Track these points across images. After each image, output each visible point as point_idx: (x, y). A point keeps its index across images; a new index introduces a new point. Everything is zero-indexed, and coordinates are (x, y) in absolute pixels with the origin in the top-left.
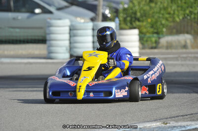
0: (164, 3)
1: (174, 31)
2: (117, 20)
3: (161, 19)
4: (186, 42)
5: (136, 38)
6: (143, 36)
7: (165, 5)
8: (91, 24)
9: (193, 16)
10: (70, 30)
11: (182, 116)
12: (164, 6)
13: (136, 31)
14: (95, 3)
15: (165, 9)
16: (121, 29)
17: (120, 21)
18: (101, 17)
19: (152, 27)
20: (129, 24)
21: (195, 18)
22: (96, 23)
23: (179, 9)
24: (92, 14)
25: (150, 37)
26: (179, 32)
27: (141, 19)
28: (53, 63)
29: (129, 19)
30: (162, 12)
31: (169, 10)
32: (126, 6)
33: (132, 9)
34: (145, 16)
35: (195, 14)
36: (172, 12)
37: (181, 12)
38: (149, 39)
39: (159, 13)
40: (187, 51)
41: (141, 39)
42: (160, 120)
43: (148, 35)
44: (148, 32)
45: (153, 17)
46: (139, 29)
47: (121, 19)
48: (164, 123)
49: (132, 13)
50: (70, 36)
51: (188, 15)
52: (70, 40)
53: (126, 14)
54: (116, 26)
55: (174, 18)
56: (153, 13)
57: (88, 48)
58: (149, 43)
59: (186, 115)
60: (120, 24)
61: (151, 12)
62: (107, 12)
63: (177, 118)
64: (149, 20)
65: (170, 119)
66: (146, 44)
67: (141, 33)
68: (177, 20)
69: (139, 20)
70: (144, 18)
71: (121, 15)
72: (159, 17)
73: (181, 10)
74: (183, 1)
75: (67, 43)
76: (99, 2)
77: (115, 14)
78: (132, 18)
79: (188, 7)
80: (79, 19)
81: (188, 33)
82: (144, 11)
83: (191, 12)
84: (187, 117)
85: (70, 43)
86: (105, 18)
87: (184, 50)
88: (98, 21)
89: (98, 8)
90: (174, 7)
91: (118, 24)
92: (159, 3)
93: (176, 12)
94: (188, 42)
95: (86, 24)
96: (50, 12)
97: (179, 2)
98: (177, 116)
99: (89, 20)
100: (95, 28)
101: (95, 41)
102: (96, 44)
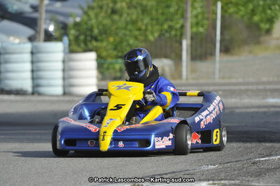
0: (132, 14)
2: (66, 39)
3: (127, 38)
4: (163, 70)
5: (93, 64)
6: (102, 61)
7: (134, 17)
8: (28, 46)
9: (173, 33)
12: (131, 19)
13: (93, 55)
14: (35, 15)
15: (134, 22)
16: (72, 51)
17: (70, 40)
18: (42, 35)
19: (115, 49)
20: (82, 45)
21: (176, 35)
22: (36, 44)
23: (154, 22)
24: (30, 32)
25: (111, 63)
26: (154, 56)
27: (99, 38)
29: (82, 37)
30: (129, 27)
31: (140, 24)
32: (78, 19)
33: (86, 24)
34: (105, 33)
35: (176, 30)
36: (143, 27)
37: (157, 27)
38: (111, 66)
41: (100, 67)
43: (109, 60)
44: (108, 56)
45: (117, 34)
46: (96, 51)
47: (72, 37)
49: (87, 29)
50: (1, 63)
51: (166, 32)
53: (78, 30)
54: (65, 48)
55: (146, 36)
56: (117, 29)
57: (24, 79)
58: (111, 71)
59: (166, 174)
60: (70, 45)
61: (113, 28)
62: (51, 28)
64: (111, 39)
66: (107, 73)
67: (99, 57)
68: (151, 38)
69: (96, 39)
70: (104, 36)
71: (73, 32)
72: (125, 35)
73: (157, 24)
74: (160, 11)
76: (41, 14)
77: (62, 31)
78: (86, 36)
79: (166, 20)
80: (12, 39)
81: (166, 57)
82: (104, 26)
83: (171, 28)
85: (1, 72)
86: (49, 37)
88: (39, 41)
89: (39, 22)
90: (147, 20)
91: (67, 45)
92: (125, 15)
93: (150, 27)
94: (167, 69)
95: (22, 46)
97: (154, 12)
99: (25, 40)
100: (34, 51)
101: (35, 69)
102: (35, 73)
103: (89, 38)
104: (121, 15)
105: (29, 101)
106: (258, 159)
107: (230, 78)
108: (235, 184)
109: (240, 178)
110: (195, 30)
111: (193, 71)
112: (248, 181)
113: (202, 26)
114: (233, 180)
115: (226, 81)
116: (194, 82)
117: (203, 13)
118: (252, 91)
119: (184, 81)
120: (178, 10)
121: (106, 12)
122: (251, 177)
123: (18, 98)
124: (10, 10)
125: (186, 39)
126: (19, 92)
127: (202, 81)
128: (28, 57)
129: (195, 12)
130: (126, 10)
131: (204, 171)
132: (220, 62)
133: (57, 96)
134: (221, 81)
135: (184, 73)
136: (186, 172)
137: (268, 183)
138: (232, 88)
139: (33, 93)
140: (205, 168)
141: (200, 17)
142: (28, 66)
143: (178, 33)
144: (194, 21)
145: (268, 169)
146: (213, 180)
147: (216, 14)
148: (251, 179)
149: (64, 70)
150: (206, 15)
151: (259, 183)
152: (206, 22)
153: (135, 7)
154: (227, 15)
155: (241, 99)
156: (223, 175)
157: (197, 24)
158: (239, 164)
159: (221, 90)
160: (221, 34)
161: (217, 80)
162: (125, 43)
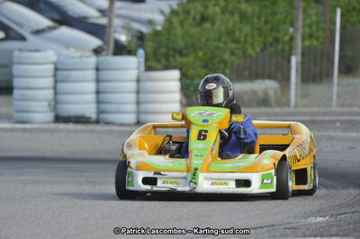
1: (246, 73)
2: (141, 52)
4: (266, 93)
5: (176, 85)
6: (188, 82)
7: (230, 25)
8: (93, 60)
10: (56, 69)
12: (227, 28)
13: (176, 74)
14: (104, 21)
15: (230, 33)
16: (149, 68)
17: (146, 54)
18: (111, 48)
19: (205, 66)
20: (163, 61)
21: (283, 50)
22: (101, 58)
23: (256, 33)
24: (96, 42)
26: (255, 76)
27: (185, 52)
28: (25, 130)
29: (163, 50)
30: (223, 39)
31: (237, 34)
32: (159, 28)
33: (169, 33)
34: (193, 46)
35: (284, 43)
36: (242, 39)
37: (259, 39)
39: (219, 39)
40: (269, 110)
41: (185, 89)
43: (198, 81)
44: (196, 75)
45: (207, 47)
46: (181, 69)
47: (149, 50)
50: (56, 82)
51: (271, 45)
52: (55, 88)
53: (157, 42)
54: (139, 63)
55: (245, 50)
56: (207, 40)
57: (88, 103)
59: (262, 228)
60: (146, 60)
61: (203, 40)
62: (123, 38)
64: (201, 54)
66: (194, 98)
67: (184, 76)
68: (250, 51)
69: (181, 53)
70: (191, 50)
71: (149, 44)
72: (218, 48)
73: (260, 35)
74: (263, 19)
75: (50, 93)
76: (110, 21)
77: (139, 43)
78: (167, 47)
79: (271, 30)
80: (72, 50)
81: (270, 77)
82: (191, 36)
83: (276, 40)
84: (262, 231)
85: (56, 93)
86: (120, 50)
87: (263, 110)
88: (107, 54)
89: (108, 30)
90: (247, 29)
91: (142, 60)
92: (218, 23)
93: (249, 40)
94: (271, 93)
95: (84, 60)
96: (23, 38)
97: (256, 20)
99: (90, 53)
100: (100, 67)
101: (101, 90)
102: (101, 96)
103: (171, 52)
104: (213, 24)
105: (92, 131)
107: (350, 105)
109: (356, 234)
110: (307, 43)
111: (304, 96)
113: (317, 39)
114: (347, 236)
115: (346, 109)
116: (307, 110)
117: (318, 23)
119: (292, 109)
120: (286, 18)
121: (194, 19)
123: (79, 127)
124: (71, 13)
125: (296, 54)
126: (80, 120)
127: (315, 109)
128: (91, 74)
129: (308, 21)
130: (219, 16)
131: (310, 225)
132: (339, 84)
133: (129, 125)
134: (341, 110)
135: (293, 99)
136: (288, 226)
138: (353, 118)
139: (97, 122)
140: (312, 220)
141: (314, 27)
142: (92, 86)
143: (287, 48)
144: (307, 31)
146: (322, 236)
147: (334, 23)
149: (138, 92)
150: (322, 25)
152: (320, 34)
153: (232, 13)
154: (348, 25)
156: (334, 230)
157: (311, 36)
158: (355, 217)
159: (340, 121)
160: (341, 49)
161: (335, 108)
162: (218, 59)
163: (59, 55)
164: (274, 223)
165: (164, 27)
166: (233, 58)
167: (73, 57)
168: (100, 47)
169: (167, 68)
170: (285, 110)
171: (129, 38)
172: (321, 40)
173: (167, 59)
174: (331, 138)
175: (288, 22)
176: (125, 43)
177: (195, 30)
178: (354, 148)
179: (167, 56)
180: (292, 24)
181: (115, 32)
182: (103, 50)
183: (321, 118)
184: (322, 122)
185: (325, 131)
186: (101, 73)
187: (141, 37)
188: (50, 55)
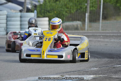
0: (65, 1)
1: (71, 19)
2: (35, 11)
4: (77, 26)
5: (47, 23)
7: (66, 3)
8: (19, 14)
10: (7, 17)
11: (73, 72)
12: (64, 3)
13: (47, 19)
15: (65, 5)
16: (38, 17)
17: (37, 12)
20: (43, 14)
21: (83, 11)
22: (22, 13)
23: (74, 5)
26: (73, 20)
27: (50, 11)
29: (43, 11)
30: (63, 7)
31: (68, 5)
33: (45, 5)
34: (53, 9)
35: (84, 9)
36: (69, 7)
37: (75, 7)
39: (62, 7)
40: (78, 31)
42: (59, 74)
46: (49, 17)
48: (62, 76)
50: (7, 21)
51: (79, 9)
52: (7, 23)
54: (35, 15)
55: (70, 11)
56: (58, 7)
57: (17, 28)
59: (76, 71)
61: (56, 7)
62: (30, 7)
63: (69, 73)
64: (55, 12)
65: (65, 74)
68: (72, 11)
69: (49, 12)
70: (52, 11)
71: (38, 9)
72: (62, 10)
73: (75, 6)
74: (77, 0)
75: (5, 25)
77: (35, 8)
79: (79, 4)
81: (79, 20)
84: (76, 72)
85: (7, 25)
86: (28, 10)
87: (76, 31)
89: (24, 4)
90: (71, 4)
91: (36, 14)
92: (62, 2)
93: (72, 8)
94: (79, 26)
95: (16, 14)
97: (74, 1)
98: (70, 72)
99: (18, 12)
100: (22, 16)
101: (22, 24)
102: (22, 26)
103: (46, 11)
104: (60, 2)
106: (116, 66)
107: (106, 30)
108: (105, 77)
109: (108, 74)
110: (91, 9)
111: (90, 27)
112: (111, 75)
113: (95, 7)
114: (104, 75)
116: (91, 31)
117: (95, 2)
118: (115, 36)
119: (86, 31)
122: (112, 73)
125: (88, 13)
127: (94, 31)
128: (19, 19)
129: (92, 1)
131: (92, 70)
132: (102, 23)
134: (103, 31)
135: (86, 28)
136: (85, 71)
137: (119, 76)
138: (107, 34)
140: (93, 69)
141: (94, 3)
142: (19, 23)
143: (84, 10)
144: (92, 5)
145: (120, 70)
146: (96, 75)
147: (101, 2)
148: (112, 74)
151: (116, 76)
152: (96, 6)
154: (106, 3)
155: (110, 39)
156: (100, 72)
157: (93, 6)
158: (107, 68)
159: (102, 35)
160: (103, 11)
161: (100, 31)
162: (61, 14)
163: (8, 12)
164: (80, 70)
165: (43, 3)
166: (66, 14)
167: (13, 13)
168: (22, 10)
169: (44, 17)
170: (84, 31)
171: (32, 7)
172: (96, 7)
173: (44, 14)
174: (99, 41)
175: (85, 1)
176: (30, 8)
177: (54, 4)
178: (107, 45)
179: (44, 13)
180: (86, 2)
181: (27, 4)
182: (23, 11)
183: (96, 34)
184: (96, 35)
185: (97, 39)
186: (22, 18)
187: (35, 6)
188: (5, 12)
